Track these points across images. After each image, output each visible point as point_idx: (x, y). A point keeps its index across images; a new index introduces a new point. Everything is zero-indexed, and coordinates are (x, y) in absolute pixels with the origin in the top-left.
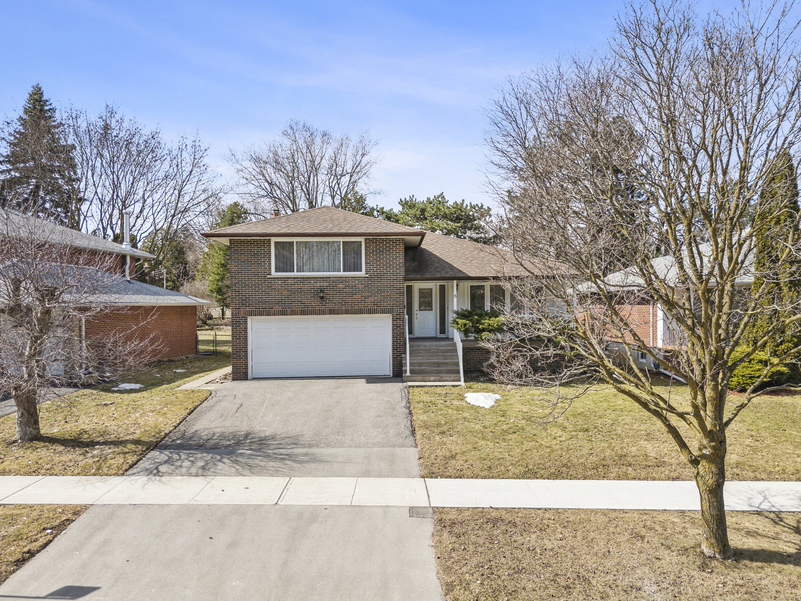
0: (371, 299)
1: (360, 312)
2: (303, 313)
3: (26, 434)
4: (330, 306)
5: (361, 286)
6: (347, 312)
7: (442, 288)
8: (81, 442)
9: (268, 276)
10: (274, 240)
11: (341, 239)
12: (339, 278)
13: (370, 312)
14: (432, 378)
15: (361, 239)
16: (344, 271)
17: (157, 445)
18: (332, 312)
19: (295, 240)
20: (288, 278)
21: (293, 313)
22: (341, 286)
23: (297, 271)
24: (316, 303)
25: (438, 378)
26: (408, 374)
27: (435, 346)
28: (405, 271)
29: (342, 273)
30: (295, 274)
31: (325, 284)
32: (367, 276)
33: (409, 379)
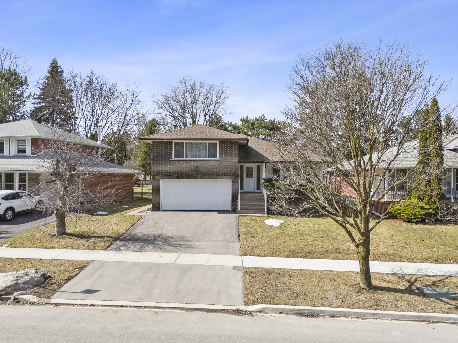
0: (221, 172)
1: (216, 178)
2: (187, 178)
3: (60, 232)
4: (201, 175)
5: (216, 165)
6: (209, 178)
7: (258, 167)
8: (85, 236)
9: (171, 160)
10: (174, 142)
11: (207, 142)
12: (206, 161)
13: (221, 178)
14: (251, 212)
15: (217, 142)
16: (208, 157)
17: (118, 238)
18: (202, 178)
19: (184, 142)
20: (180, 161)
21: (183, 178)
22: (206, 165)
23: (185, 157)
24: (194, 173)
25: (254, 212)
26: (239, 210)
27: (253, 196)
28: (239, 158)
29: (207, 159)
30: (184, 159)
31: (199, 164)
32: (220, 160)
33: (239, 212)
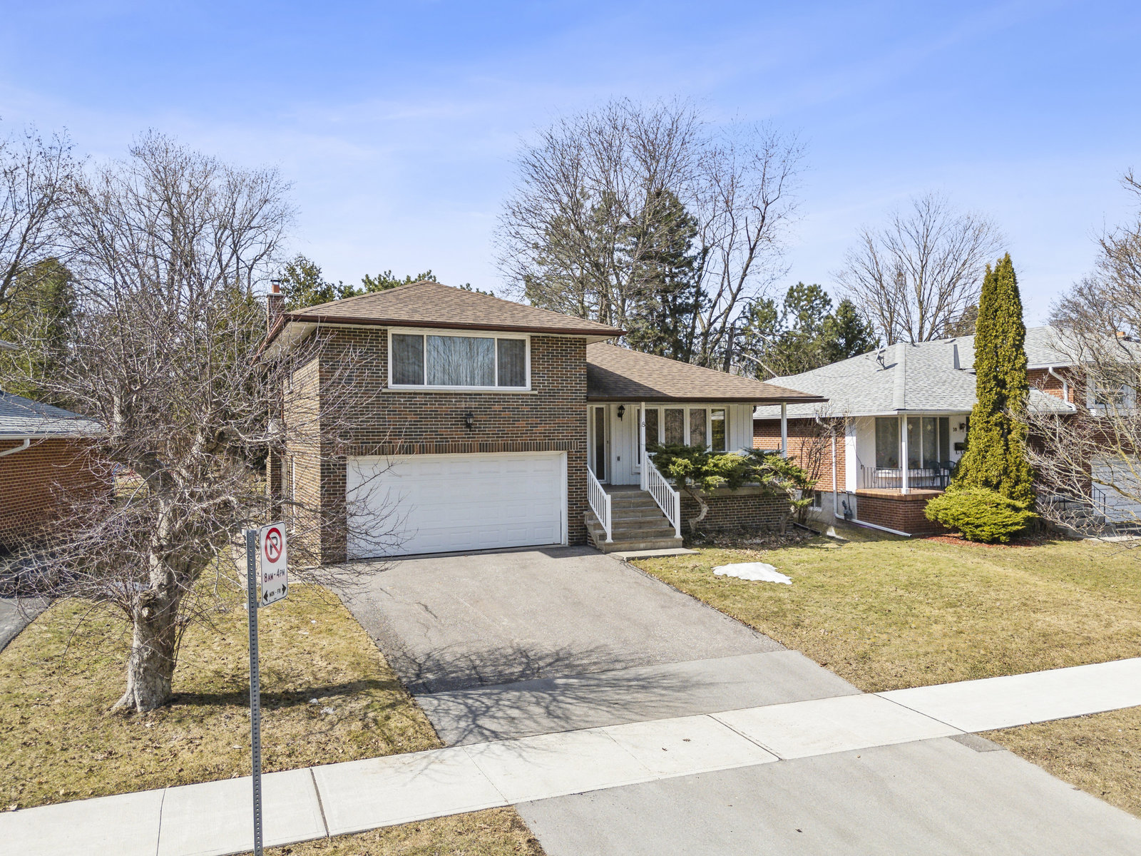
0: (540, 428)
1: (526, 448)
2: (439, 450)
4: (480, 439)
5: (526, 409)
6: (506, 448)
7: (600, 411)
9: (384, 390)
10: (392, 331)
11: (497, 335)
12: (494, 394)
13: (539, 448)
14: (642, 545)
15: (526, 337)
16: (500, 384)
18: (484, 448)
19: (425, 332)
20: (415, 394)
21: (423, 450)
22: (497, 408)
23: (429, 383)
24: (459, 434)
25: (649, 545)
26: (609, 540)
28: (588, 387)
29: (496, 388)
30: (425, 387)
31: (473, 404)
32: (536, 392)
33: (611, 548)
